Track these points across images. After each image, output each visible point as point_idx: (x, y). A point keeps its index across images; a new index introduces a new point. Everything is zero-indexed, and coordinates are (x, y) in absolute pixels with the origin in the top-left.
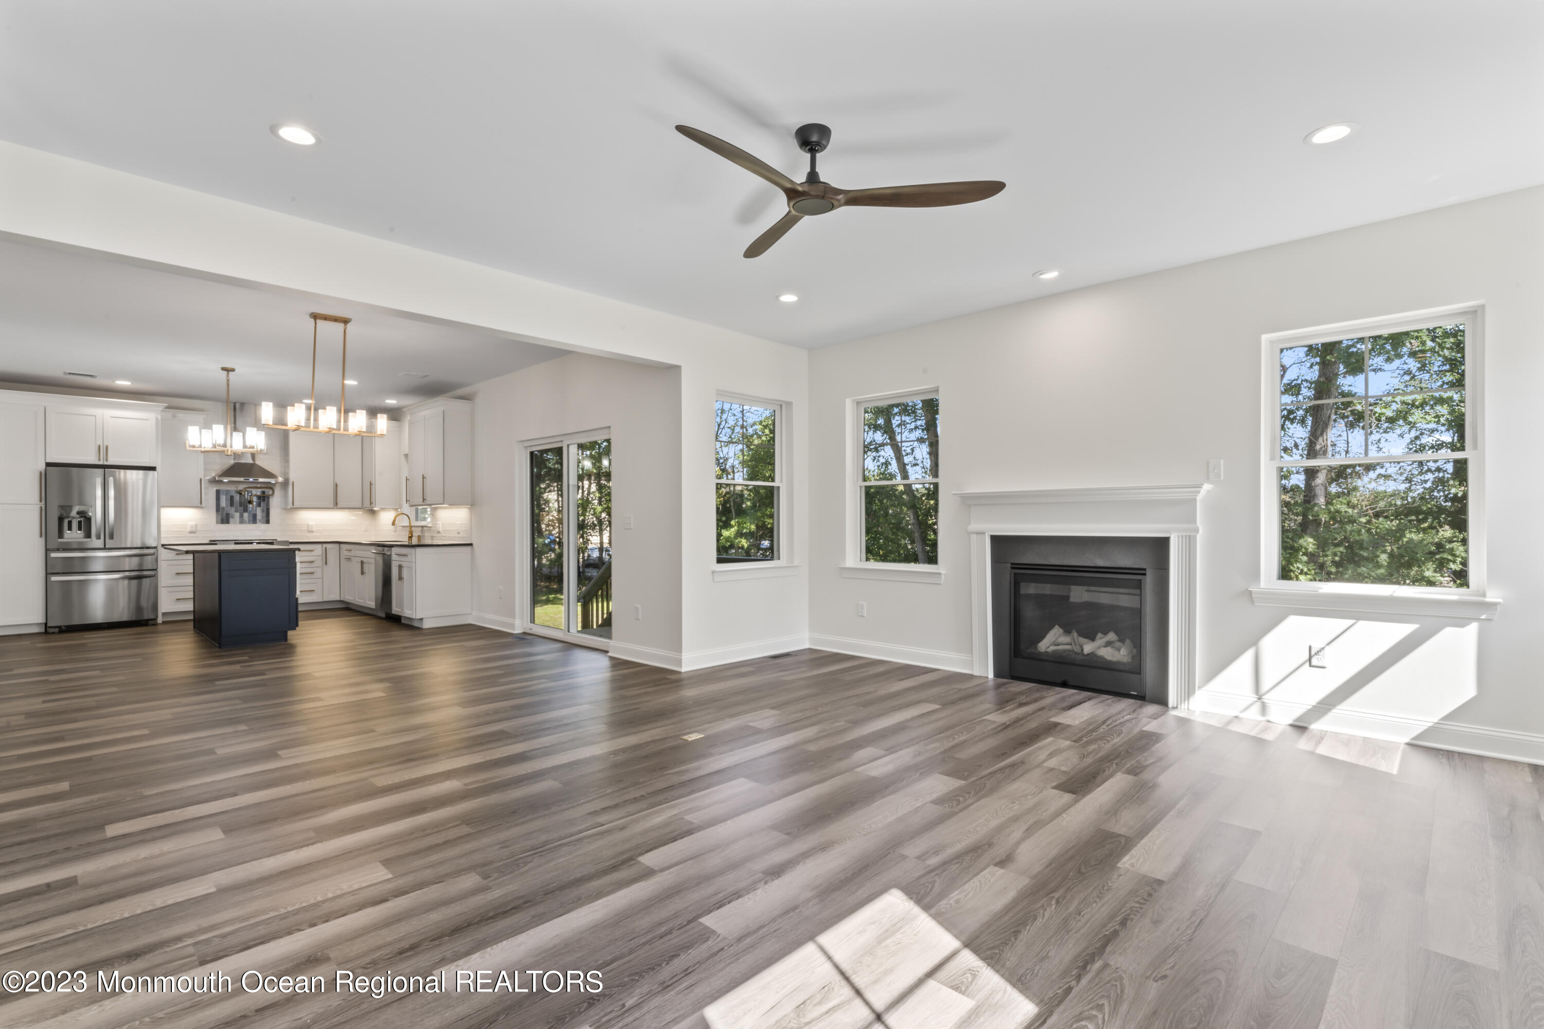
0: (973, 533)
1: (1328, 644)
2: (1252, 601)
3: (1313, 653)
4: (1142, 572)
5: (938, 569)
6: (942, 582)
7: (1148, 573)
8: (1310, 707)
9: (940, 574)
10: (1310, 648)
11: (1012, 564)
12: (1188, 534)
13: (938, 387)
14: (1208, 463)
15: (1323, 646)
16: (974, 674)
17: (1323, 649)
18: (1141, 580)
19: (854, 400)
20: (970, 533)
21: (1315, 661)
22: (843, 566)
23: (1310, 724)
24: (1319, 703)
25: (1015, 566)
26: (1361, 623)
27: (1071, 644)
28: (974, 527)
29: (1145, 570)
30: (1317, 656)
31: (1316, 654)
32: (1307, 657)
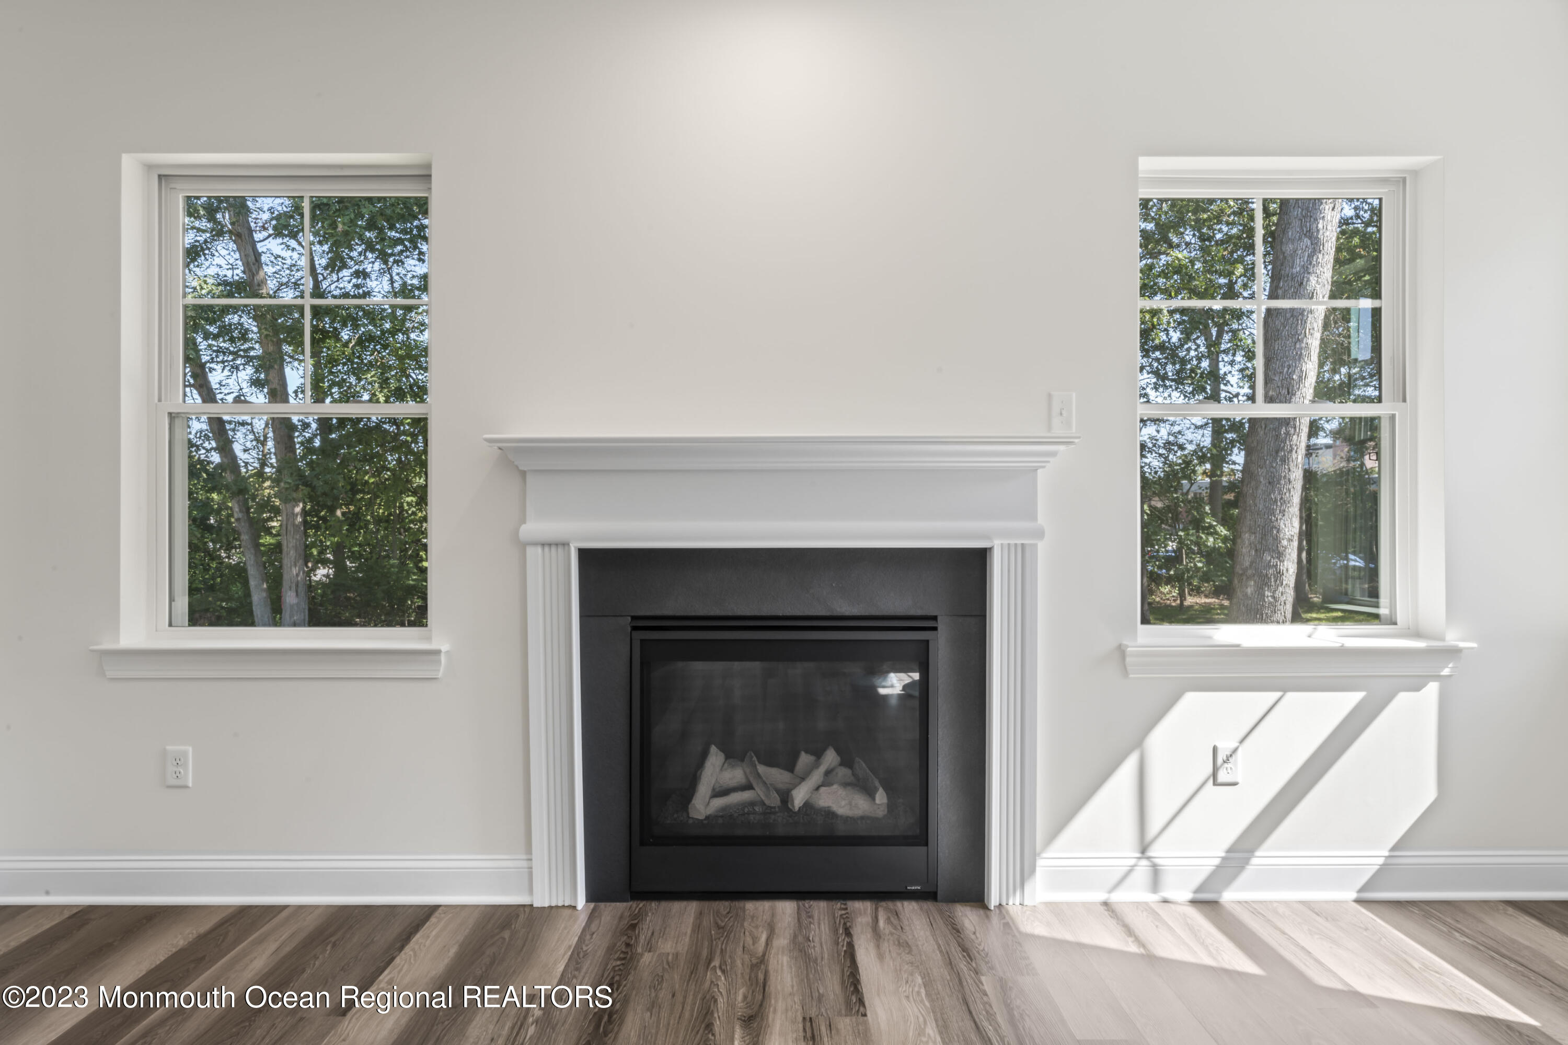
0: (535, 544)
1: (1242, 741)
2: (1125, 671)
3: (1220, 761)
4: (928, 623)
5: (429, 639)
6: (440, 675)
7: (941, 625)
8: (1217, 861)
9: (437, 652)
10: (1215, 750)
11: (634, 618)
12: (1019, 542)
13: (429, 166)
14: (1050, 396)
15: (1236, 744)
16: (537, 904)
17: (1235, 751)
18: (927, 641)
19: (149, 167)
20: (523, 546)
21: (1222, 776)
22: (107, 645)
23: (1220, 892)
24: (1229, 851)
25: (640, 624)
26: (1290, 695)
27: (748, 787)
28: (533, 528)
29: (935, 618)
30: (1226, 765)
31: (1224, 762)
32: (1210, 769)
